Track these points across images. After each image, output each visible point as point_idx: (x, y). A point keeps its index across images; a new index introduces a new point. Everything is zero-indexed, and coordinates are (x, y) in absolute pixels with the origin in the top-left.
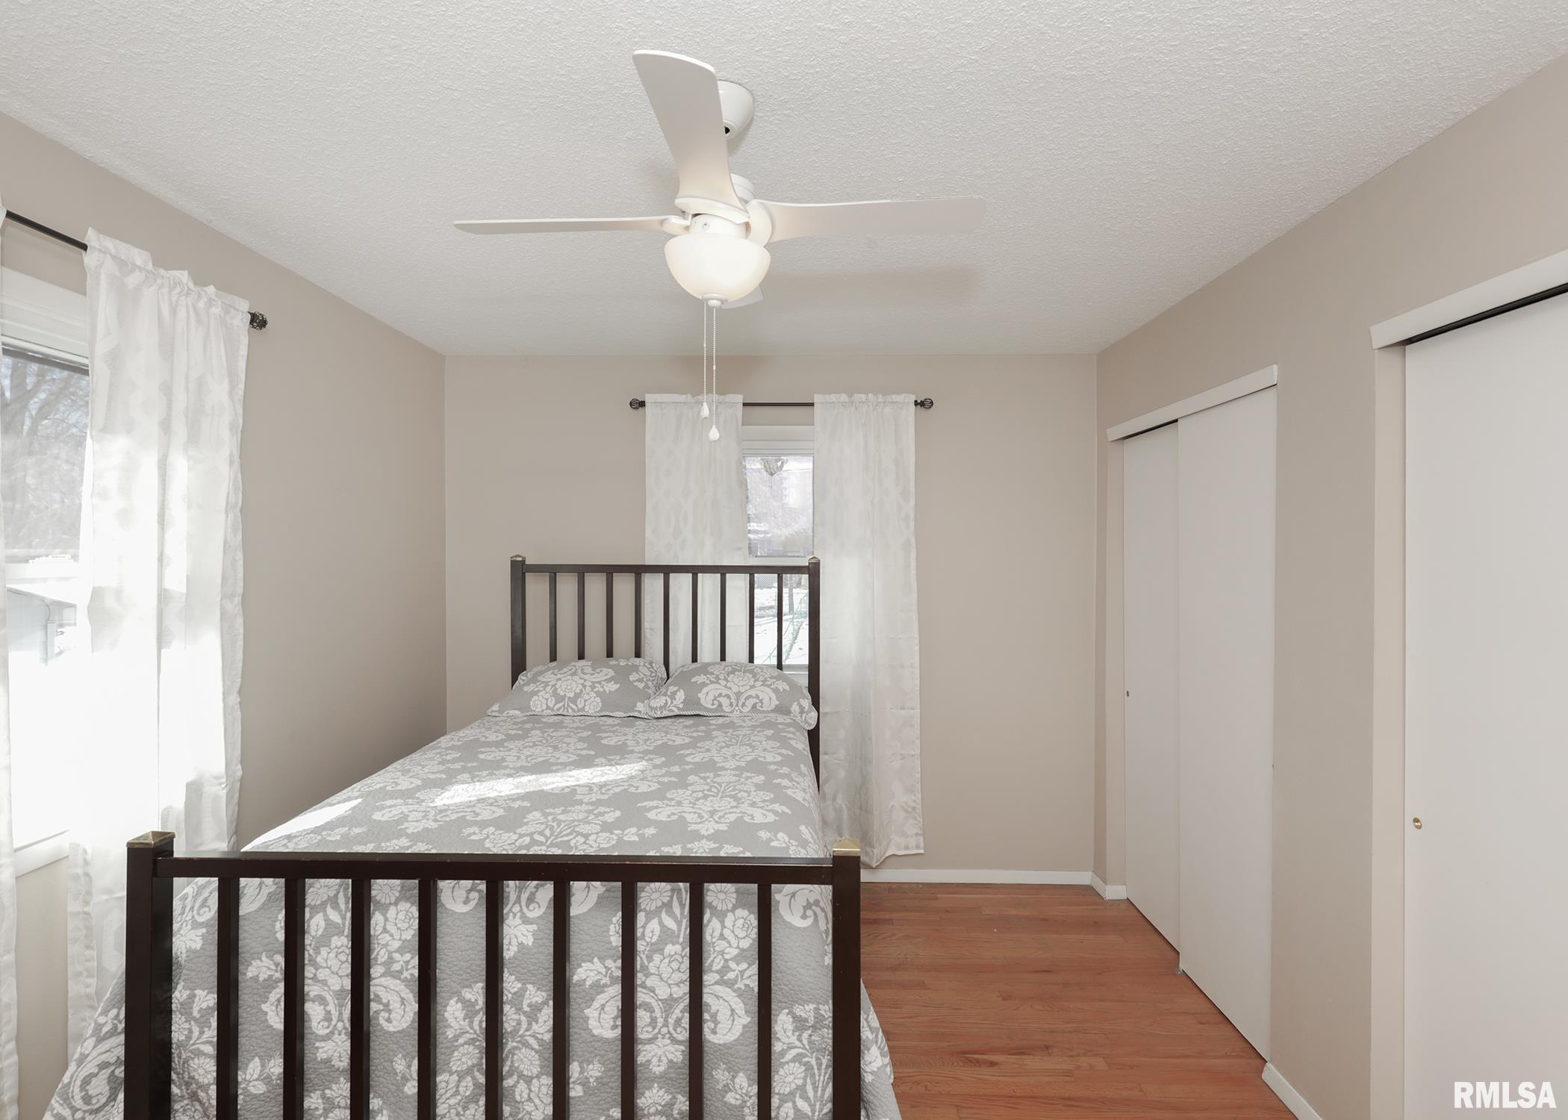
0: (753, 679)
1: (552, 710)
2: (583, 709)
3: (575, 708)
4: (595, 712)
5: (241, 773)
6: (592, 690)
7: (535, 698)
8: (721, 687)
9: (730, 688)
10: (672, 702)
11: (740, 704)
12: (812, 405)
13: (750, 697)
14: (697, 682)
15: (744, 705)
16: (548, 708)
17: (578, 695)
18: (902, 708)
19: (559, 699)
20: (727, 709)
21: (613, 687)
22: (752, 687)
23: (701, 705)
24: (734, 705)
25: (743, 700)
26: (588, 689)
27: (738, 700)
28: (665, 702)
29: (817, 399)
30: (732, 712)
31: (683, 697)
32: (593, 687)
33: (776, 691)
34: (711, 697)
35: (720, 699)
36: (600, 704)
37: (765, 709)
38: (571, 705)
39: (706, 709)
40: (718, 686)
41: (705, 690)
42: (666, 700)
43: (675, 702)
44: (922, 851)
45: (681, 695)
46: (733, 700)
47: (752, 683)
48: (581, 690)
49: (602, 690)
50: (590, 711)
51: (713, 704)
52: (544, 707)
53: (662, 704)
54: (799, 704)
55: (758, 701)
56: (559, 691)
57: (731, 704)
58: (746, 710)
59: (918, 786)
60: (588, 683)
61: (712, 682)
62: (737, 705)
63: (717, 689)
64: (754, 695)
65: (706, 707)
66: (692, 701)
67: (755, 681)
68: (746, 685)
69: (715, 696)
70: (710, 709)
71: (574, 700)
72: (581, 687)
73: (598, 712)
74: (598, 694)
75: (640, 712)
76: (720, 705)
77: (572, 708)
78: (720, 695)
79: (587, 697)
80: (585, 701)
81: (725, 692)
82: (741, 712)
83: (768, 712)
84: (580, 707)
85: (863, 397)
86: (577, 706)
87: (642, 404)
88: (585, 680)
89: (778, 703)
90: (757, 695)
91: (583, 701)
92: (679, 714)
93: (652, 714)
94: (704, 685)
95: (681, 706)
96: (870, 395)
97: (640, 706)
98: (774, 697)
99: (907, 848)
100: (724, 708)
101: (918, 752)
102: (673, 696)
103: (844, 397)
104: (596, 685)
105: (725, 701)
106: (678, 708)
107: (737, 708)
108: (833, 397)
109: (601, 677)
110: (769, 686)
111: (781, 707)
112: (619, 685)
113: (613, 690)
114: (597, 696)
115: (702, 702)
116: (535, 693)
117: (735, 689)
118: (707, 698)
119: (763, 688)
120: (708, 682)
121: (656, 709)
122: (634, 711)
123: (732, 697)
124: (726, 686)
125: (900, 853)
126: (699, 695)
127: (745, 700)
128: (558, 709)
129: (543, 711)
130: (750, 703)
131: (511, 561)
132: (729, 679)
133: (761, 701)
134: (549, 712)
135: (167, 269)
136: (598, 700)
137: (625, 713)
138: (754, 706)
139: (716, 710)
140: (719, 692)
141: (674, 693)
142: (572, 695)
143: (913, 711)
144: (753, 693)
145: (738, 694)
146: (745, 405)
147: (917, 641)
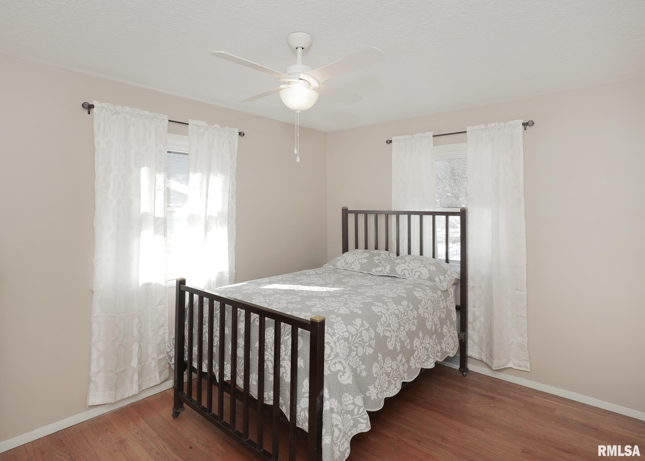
0: (420, 264)
1: (343, 267)
2: (354, 269)
3: (351, 267)
4: (358, 270)
5: (235, 272)
6: (358, 262)
7: (338, 262)
8: (406, 266)
9: (409, 267)
10: (385, 270)
11: (413, 274)
12: (466, 132)
13: (417, 271)
14: (396, 262)
15: (414, 275)
16: (342, 266)
17: (353, 263)
18: (517, 290)
19: (346, 263)
20: (407, 276)
21: (365, 261)
22: (419, 267)
23: (397, 272)
24: (411, 274)
25: (414, 273)
26: (357, 260)
27: (412, 272)
28: (381, 269)
29: (468, 129)
30: (409, 277)
31: (389, 268)
32: (358, 260)
33: (429, 270)
34: (401, 269)
35: (405, 271)
36: (360, 267)
37: (424, 278)
38: (350, 266)
39: (399, 275)
40: (404, 265)
41: (399, 266)
42: (382, 269)
43: (386, 270)
44: (529, 370)
45: (388, 267)
46: (410, 272)
47: (419, 265)
48: (354, 261)
49: (361, 262)
50: (356, 270)
51: (402, 273)
52: (341, 266)
53: (381, 270)
54: (439, 277)
55: (420, 274)
56: (347, 260)
57: (409, 274)
58: (415, 277)
59: (526, 334)
60: (357, 258)
61: (403, 263)
62: (412, 275)
63: (404, 266)
64: (419, 271)
65: (399, 274)
66: (393, 270)
67: (421, 265)
68: (416, 266)
69: (402, 269)
70: (400, 275)
71: (351, 264)
72: (354, 259)
73: (359, 270)
74: (359, 263)
75: (373, 272)
76: (404, 274)
77: (350, 268)
78: (405, 269)
79: (355, 264)
80: (355, 265)
81: (407, 268)
82: (413, 278)
83: (425, 279)
84: (353, 267)
85: (493, 124)
86: (352, 267)
87: (391, 142)
88: (357, 257)
89: (429, 276)
90: (420, 271)
91: (354, 265)
92: (387, 275)
93: (376, 273)
94: (399, 264)
95: (388, 272)
96: (496, 123)
97: (374, 270)
98: (427, 273)
99: (519, 366)
100: (406, 275)
101: (526, 315)
102: (385, 268)
103: (482, 126)
104: (360, 259)
105: (406, 272)
106: (387, 273)
107: (412, 276)
108: (477, 127)
109: (362, 256)
110: (426, 268)
111: (431, 278)
112: (368, 260)
113: (365, 262)
114: (359, 264)
115: (397, 271)
116: (339, 260)
117: (411, 267)
118: (399, 270)
119: (424, 268)
120: (401, 263)
121: (378, 272)
122: (371, 271)
123: (409, 270)
124: (408, 266)
125: (515, 368)
126: (396, 268)
127: (415, 272)
128: (345, 268)
129: (340, 267)
130: (417, 274)
131: (342, 209)
132: (411, 262)
133: (422, 274)
134: (342, 268)
135: (212, 125)
136: (359, 265)
137: (368, 272)
138: (419, 276)
139: (402, 276)
140: (404, 268)
141: (386, 266)
142: (350, 262)
143: (523, 292)
144: (418, 270)
145: (412, 270)
146: (433, 136)
147: (525, 254)
